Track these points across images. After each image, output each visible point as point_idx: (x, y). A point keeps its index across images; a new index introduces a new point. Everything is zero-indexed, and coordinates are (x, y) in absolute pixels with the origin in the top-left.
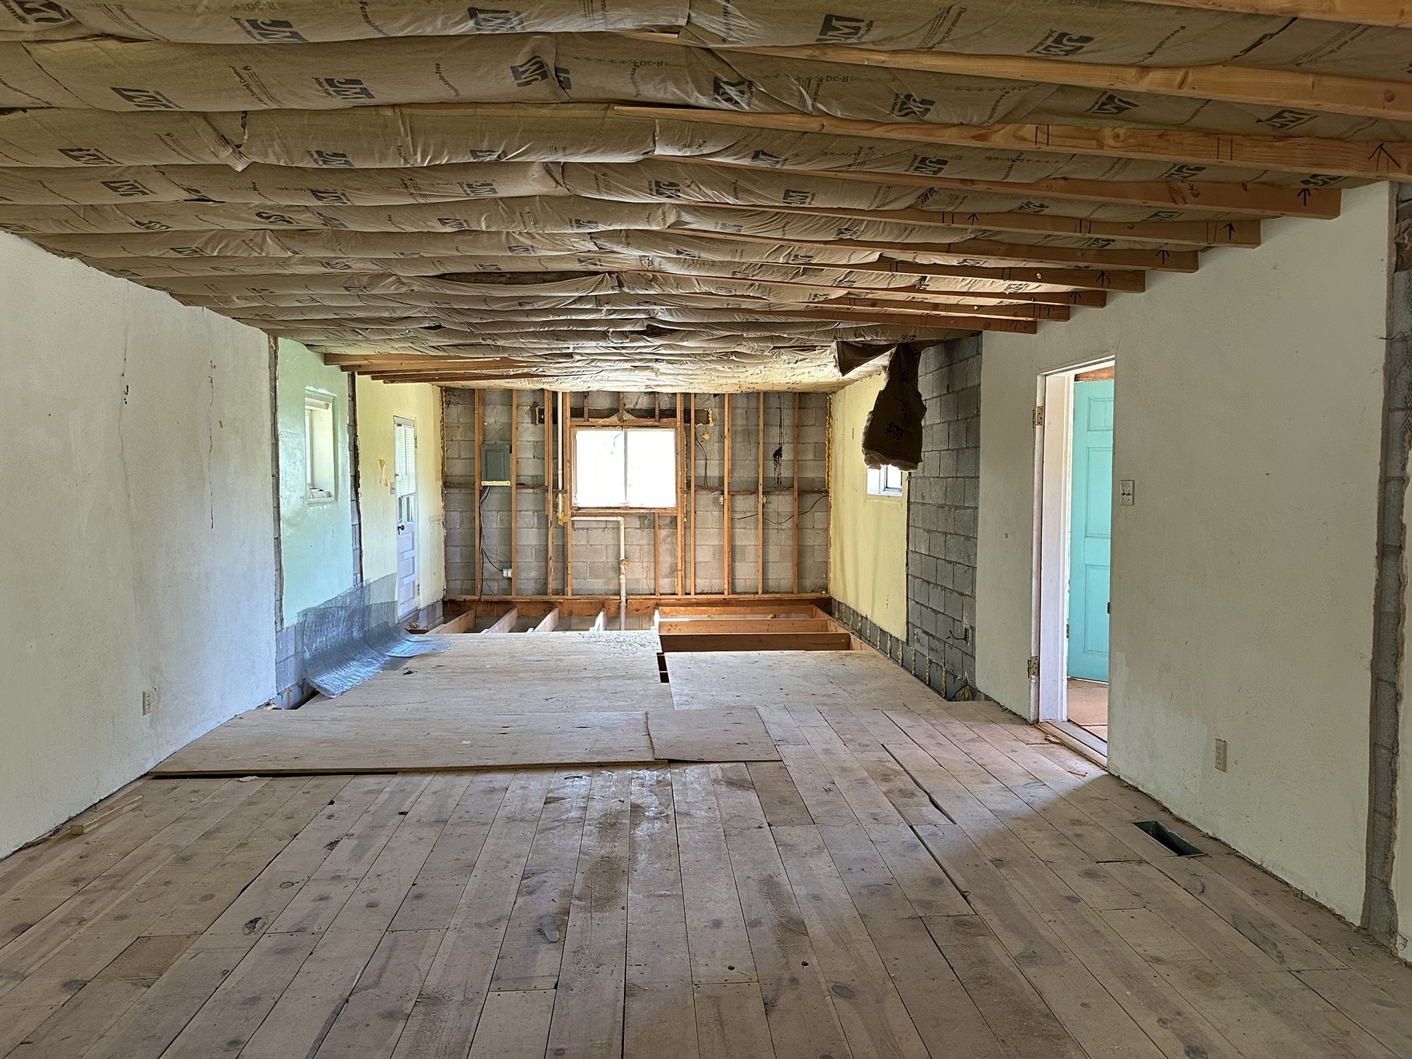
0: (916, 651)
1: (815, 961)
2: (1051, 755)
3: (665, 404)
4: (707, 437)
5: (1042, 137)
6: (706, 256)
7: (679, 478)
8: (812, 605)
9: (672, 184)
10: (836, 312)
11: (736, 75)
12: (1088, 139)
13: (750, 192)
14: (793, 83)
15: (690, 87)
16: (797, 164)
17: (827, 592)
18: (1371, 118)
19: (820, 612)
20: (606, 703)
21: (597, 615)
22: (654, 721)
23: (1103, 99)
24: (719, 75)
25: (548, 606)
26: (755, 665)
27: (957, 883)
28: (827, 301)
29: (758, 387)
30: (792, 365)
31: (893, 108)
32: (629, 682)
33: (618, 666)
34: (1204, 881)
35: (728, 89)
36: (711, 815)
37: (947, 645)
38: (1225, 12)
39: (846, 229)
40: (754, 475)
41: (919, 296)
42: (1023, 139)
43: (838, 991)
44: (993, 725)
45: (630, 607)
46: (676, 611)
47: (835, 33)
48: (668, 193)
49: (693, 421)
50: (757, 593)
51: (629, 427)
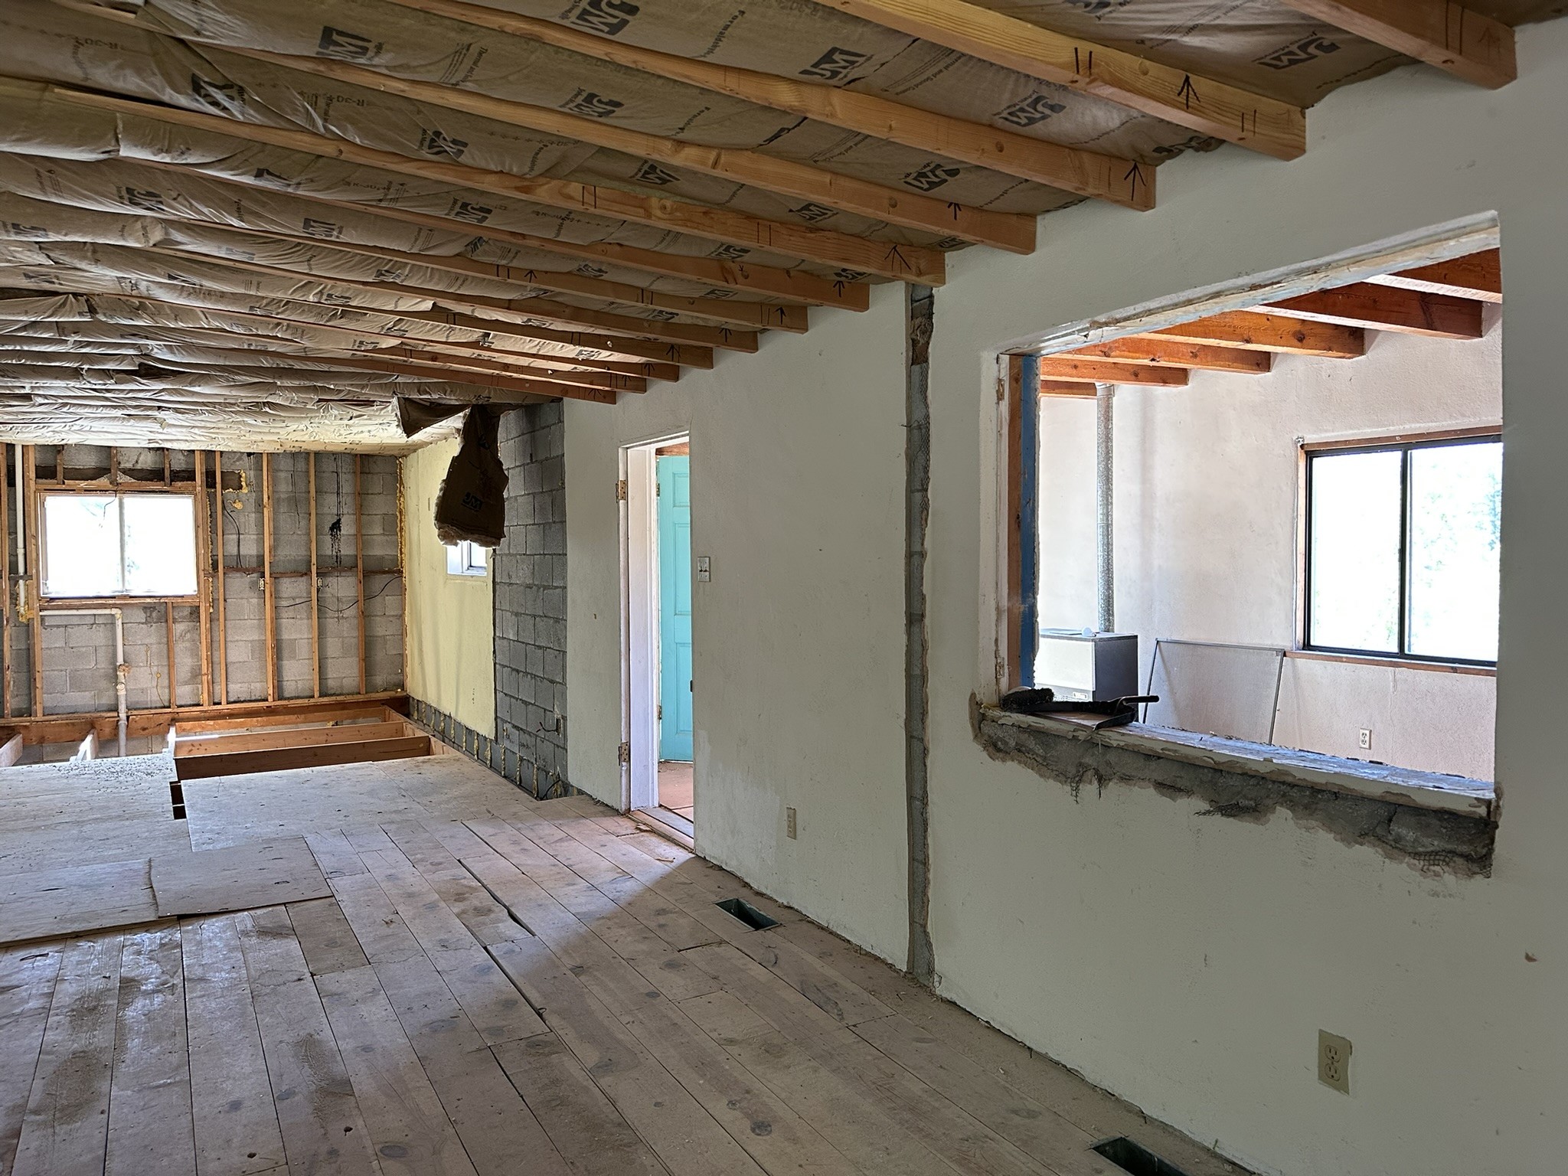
0: (506, 749)
1: (360, 1123)
2: (640, 844)
3: (179, 463)
4: (238, 506)
5: (589, 198)
6: (208, 284)
7: (201, 557)
8: (386, 707)
9: (150, 194)
10: (393, 364)
11: (220, 76)
12: (635, 207)
13: (259, 216)
14: (295, 97)
15: (158, 80)
16: (313, 191)
17: (403, 690)
18: (883, 222)
19: (394, 714)
20: (91, 854)
21: (83, 740)
22: (160, 869)
23: (646, 167)
24: (197, 72)
25: (6, 732)
26: (306, 785)
27: (533, 1001)
28: (375, 350)
29: (305, 446)
30: (346, 422)
31: (422, 144)
32: (127, 823)
33: (112, 804)
34: (777, 951)
35: (212, 91)
36: (235, 975)
37: (538, 739)
38: (744, 101)
39: (386, 271)
40: (305, 553)
41: (486, 354)
42: (570, 198)
43: (387, 1152)
44: (584, 821)
45: (133, 725)
46: (200, 726)
47: (338, 49)
48: (147, 204)
49: (219, 486)
50: (313, 697)
51: (125, 492)
